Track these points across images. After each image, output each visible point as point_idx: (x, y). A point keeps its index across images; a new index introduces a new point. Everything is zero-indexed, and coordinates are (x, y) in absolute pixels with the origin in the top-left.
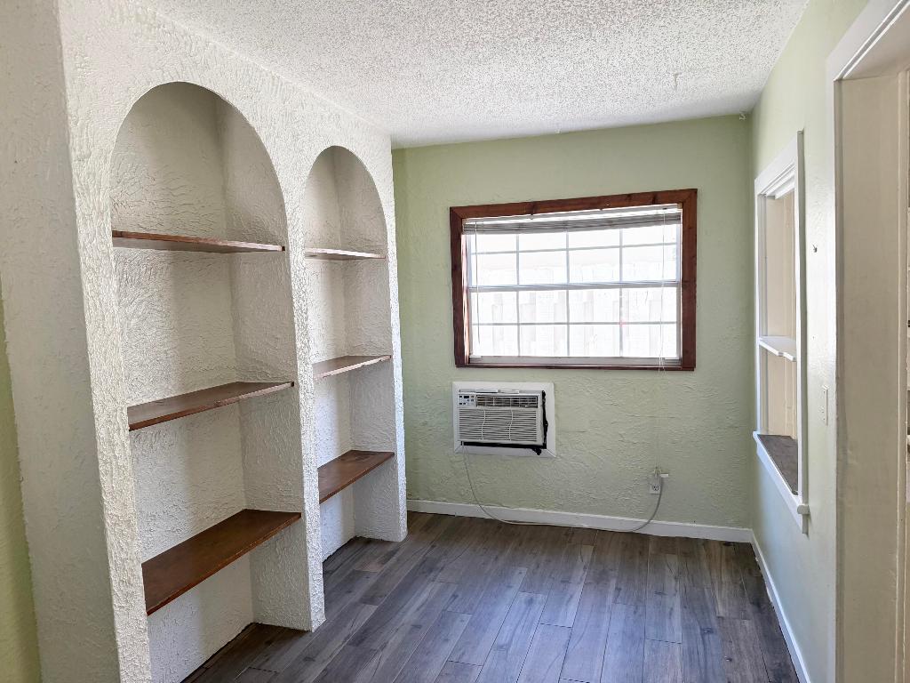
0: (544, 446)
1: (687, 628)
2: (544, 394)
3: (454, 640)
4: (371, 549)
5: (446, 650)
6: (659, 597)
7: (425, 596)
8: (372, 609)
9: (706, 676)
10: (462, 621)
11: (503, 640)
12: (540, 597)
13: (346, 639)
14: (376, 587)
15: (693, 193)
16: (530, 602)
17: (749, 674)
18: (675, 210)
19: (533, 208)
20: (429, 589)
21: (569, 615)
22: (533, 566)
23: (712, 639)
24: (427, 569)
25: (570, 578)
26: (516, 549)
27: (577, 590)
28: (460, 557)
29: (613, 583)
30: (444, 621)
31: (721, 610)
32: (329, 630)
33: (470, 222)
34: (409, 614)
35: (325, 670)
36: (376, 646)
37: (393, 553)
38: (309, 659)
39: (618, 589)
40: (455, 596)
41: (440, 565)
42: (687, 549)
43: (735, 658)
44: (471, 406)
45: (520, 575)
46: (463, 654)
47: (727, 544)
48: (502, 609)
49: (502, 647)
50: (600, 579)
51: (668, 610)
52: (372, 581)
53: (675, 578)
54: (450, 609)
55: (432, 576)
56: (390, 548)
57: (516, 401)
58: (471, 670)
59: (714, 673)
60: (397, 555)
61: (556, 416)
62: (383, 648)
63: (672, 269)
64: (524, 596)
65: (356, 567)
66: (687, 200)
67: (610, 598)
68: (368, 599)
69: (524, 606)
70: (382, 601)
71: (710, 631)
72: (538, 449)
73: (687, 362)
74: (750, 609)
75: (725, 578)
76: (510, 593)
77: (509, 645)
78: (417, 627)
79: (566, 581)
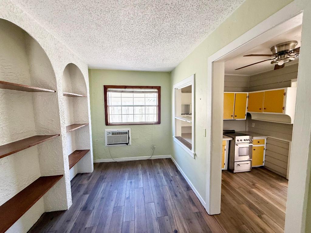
0: (129, 143)
1: (167, 181)
2: (128, 131)
3: (114, 200)
4: (83, 176)
5: (113, 204)
6: (158, 174)
7: (102, 188)
8: (87, 196)
9: (175, 192)
10: (115, 193)
11: (127, 196)
12: (133, 181)
13: (81, 209)
14: (87, 188)
15: (160, 87)
16: (131, 182)
17: (182, 189)
18: (156, 90)
19: (125, 87)
20: (103, 185)
21: (141, 184)
22: (129, 172)
23: (173, 182)
24: (101, 179)
25: (138, 174)
26: (124, 169)
27: (141, 176)
28: (110, 174)
29: (148, 172)
30: (110, 194)
31: (171, 175)
32: (74, 207)
33: (109, 89)
34: (99, 194)
35: (75, 223)
36: (91, 209)
37: (91, 176)
38: (68, 221)
39: (150, 174)
40: (111, 186)
41: (105, 177)
42: (159, 161)
43: (178, 186)
44: (111, 135)
45: (126, 175)
46: (118, 203)
47: (167, 159)
48: (125, 186)
49: (128, 198)
50: (145, 172)
51: (161, 177)
52: (86, 186)
53: (160, 169)
54: (111, 190)
55: (103, 181)
56: (89, 175)
57: (122, 133)
58: (121, 208)
59: (176, 191)
60: (92, 177)
61: (131, 136)
62: (93, 208)
63: (156, 103)
64: (129, 181)
65: (80, 183)
66: (159, 88)
67: (149, 177)
68: (86, 193)
69: (130, 184)
70: (90, 192)
71: (171, 180)
72: (127, 144)
73: (159, 122)
74: (176, 173)
75: (169, 167)
76: (126, 181)
77: (129, 197)
78: (102, 198)
79: (138, 175)
